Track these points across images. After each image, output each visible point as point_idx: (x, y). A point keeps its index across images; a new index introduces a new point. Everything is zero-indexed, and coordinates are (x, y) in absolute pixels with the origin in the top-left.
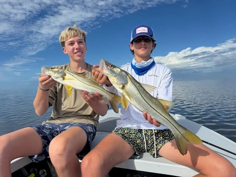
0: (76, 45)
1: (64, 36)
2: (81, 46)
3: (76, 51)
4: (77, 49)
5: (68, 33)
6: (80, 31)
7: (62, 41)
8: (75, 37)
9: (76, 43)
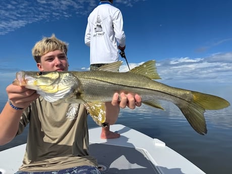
0: (56, 61)
1: (40, 49)
2: (63, 61)
3: (56, 68)
4: (57, 66)
5: (46, 46)
6: (60, 44)
7: (37, 55)
8: (54, 50)
9: (56, 58)
